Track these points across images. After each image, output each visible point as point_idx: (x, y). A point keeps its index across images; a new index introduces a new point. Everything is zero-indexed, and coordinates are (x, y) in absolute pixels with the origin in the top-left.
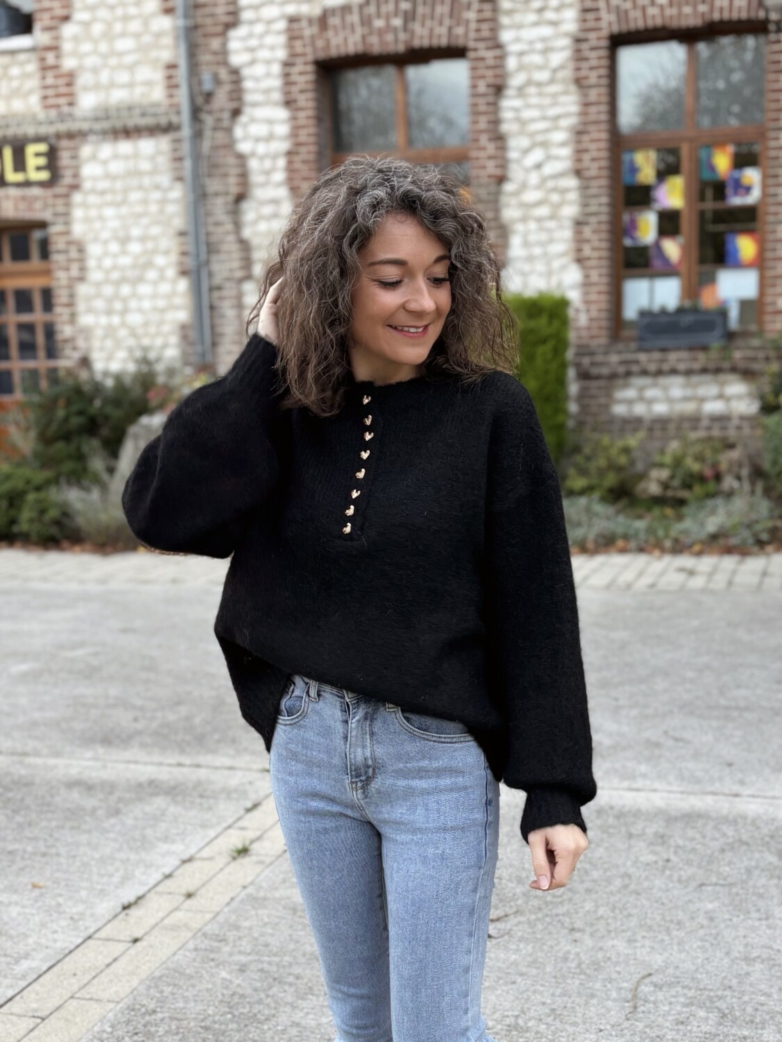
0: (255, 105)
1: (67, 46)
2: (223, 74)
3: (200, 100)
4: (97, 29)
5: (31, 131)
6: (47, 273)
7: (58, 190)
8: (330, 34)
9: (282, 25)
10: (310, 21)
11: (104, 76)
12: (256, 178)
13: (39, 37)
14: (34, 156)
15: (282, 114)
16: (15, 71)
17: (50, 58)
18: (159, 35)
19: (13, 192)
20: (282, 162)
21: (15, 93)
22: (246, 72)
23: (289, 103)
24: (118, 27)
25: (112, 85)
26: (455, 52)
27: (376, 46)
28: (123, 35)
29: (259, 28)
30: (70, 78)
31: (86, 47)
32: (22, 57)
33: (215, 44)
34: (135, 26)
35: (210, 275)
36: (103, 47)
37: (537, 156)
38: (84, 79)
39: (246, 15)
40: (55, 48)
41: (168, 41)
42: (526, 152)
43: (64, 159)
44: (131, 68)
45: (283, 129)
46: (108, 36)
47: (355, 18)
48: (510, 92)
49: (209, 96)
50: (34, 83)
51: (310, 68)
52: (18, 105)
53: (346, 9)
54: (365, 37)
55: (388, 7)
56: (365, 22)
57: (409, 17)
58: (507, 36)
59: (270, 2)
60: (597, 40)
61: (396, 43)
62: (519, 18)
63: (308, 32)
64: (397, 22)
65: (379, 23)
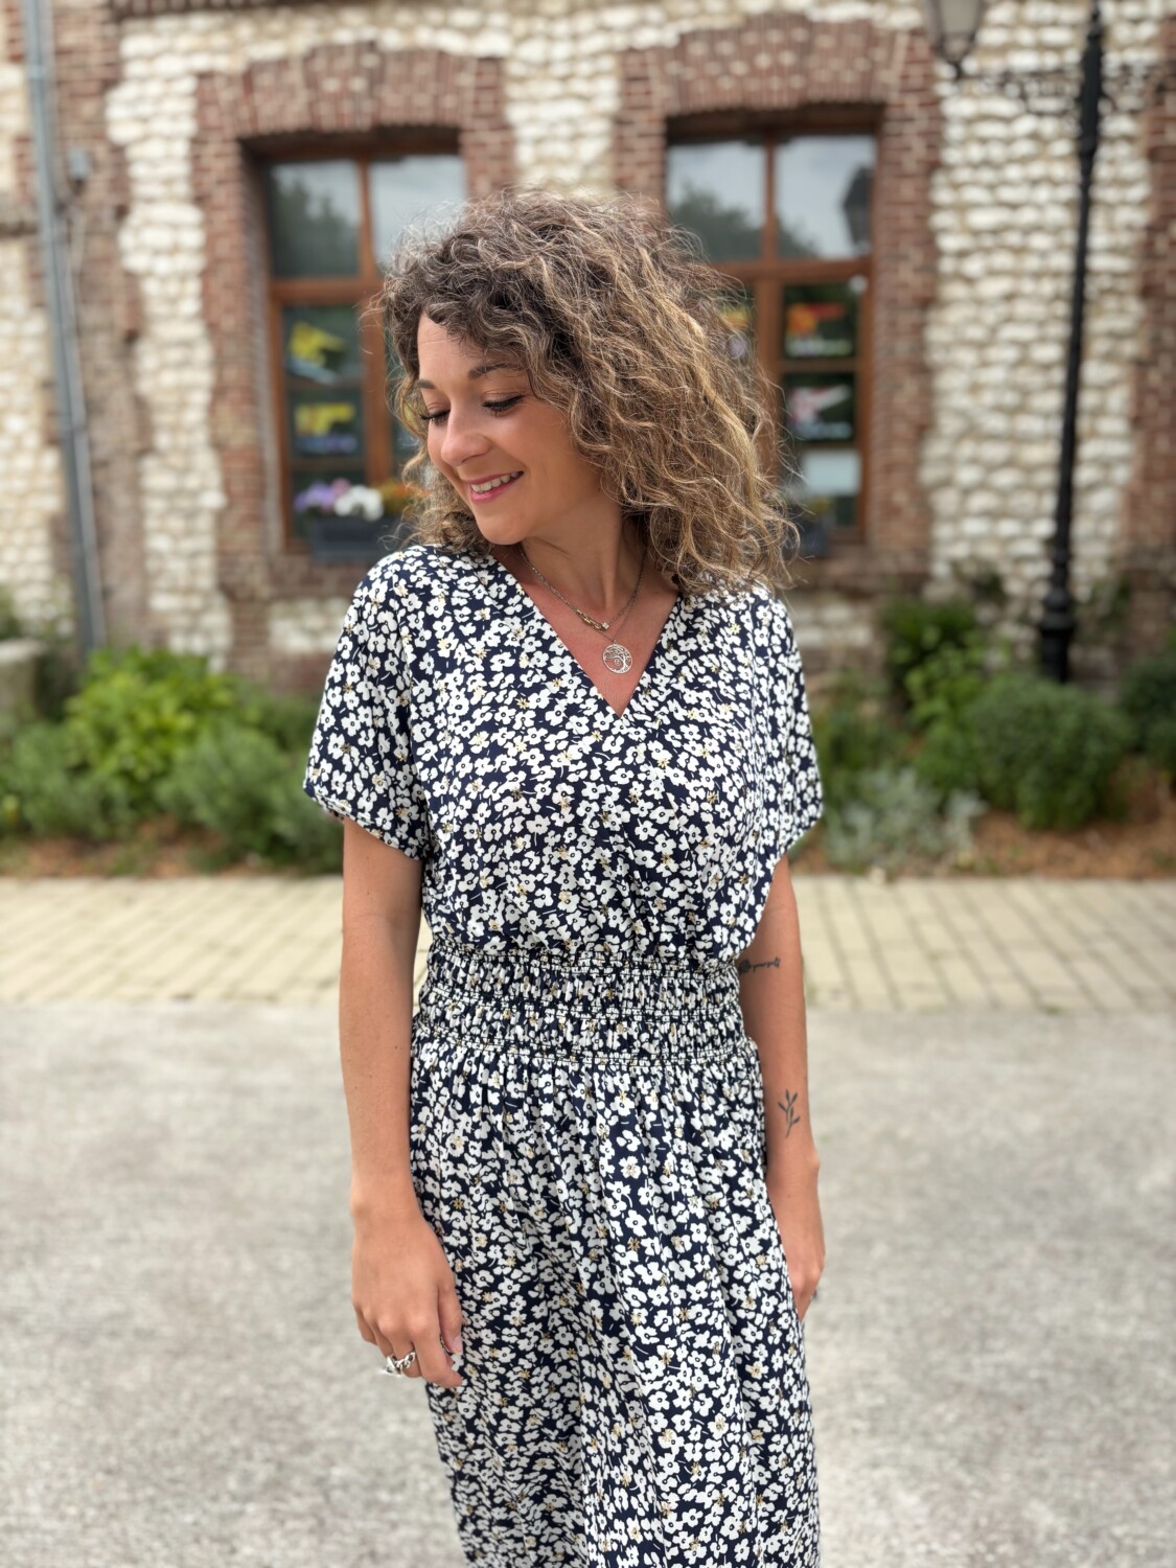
0: (150, 200)
2: (101, 152)
8: (258, 98)
9: (188, 85)
10: (230, 79)
12: (156, 308)
15: (191, 215)
20: (193, 287)
22: (134, 152)
23: (200, 200)
27: (328, 119)
29: (154, 88)
33: (88, 108)
35: (92, 445)
39: (134, 69)
41: (16, 102)
45: (193, 238)
47: (295, 76)
49: (80, 185)
51: (232, 148)
53: (282, 64)
54: (311, 105)
55: (345, 63)
56: (312, 82)
57: (376, 78)
58: (516, 114)
59: (170, 51)
60: (648, 123)
61: (357, 116)
62: (535, 88)
63: (227, 95)
64: (358, 84)
65: (331, 85)
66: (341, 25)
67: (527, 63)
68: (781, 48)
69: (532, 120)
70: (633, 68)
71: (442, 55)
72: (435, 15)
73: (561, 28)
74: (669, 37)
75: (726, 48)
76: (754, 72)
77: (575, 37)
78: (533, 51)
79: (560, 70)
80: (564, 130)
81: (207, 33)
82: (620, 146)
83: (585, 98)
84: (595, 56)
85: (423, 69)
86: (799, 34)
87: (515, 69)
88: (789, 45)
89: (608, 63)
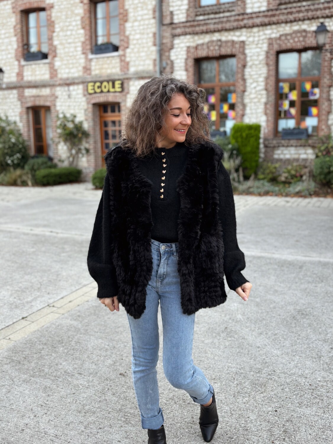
0: (177, 70)
1: (127, 55)
2: (169, 62)
3: (162, 69)
4: (136, 50)
5: (117, 77)
6: (119, 116)
7: (124, 93)
8: (198, 51)
9: (185, 49)
10: (193, 48)
11: (137, 63)
13: (120, 52)
14: (117, 84)
15: (184, 73)
16: (114, 61)
17: (123, 58)
18: (152, 52)
19: (112, 94)
21: (113, 67)
22: (175, 62)
23: (186, 70)
24: (141, 50)
25: (139, 65)
26: (232, 56)
27: (211, 54)
28: (143, 51)
29: (179, 50)
30: (128, 63)
31: (132, 55)
32: (115, 58)
33: (167, 54)
34: (146, 49)
36: (137, 55)
37: (254, 85)
38: (131, 64)
39: (176, 46)
40: (124, 55)
41: (154, 53)
42: (251, 84)
43: (125, 85)
44: (144, 61)
45: (184, 77)
46: (139, 52)
47: (205, 47)
48: (248, 67)
49: (164, 68)
50: (118, 65)
51: (193, 60)
52: (114, 71)
53: (203, 44)
54: (208, 52)
55: (214, 44)
56: (208, 48)
57: (220, 46)
58: (247, 51)
59: (182, 42)
60: (273, 52)
61: (216, 54)
62: (251, 46)
63: (192, 50)
64: (217, 48)
65: (212, 48)
66: (214, 36)
67: (250, 42)
68: (300, 37)
69: (250, 52)
70: (271, 42)
71: (233, 42)
72: (232, 33)
73: (257, 35)
74: (278, 35)
75: (289, 37)
76: (294, 42)
77: (259, 36)
78: (251, 39)
79: (256, 43)
80: (256, 54)
81: (189, 39)
82: (267, 57)
83: (261, 48)
84: (263, 40)
85: (229, 44)
86: (304, 34)
87: (247, 43)
88: (302, 36)
89: (266, 41)
